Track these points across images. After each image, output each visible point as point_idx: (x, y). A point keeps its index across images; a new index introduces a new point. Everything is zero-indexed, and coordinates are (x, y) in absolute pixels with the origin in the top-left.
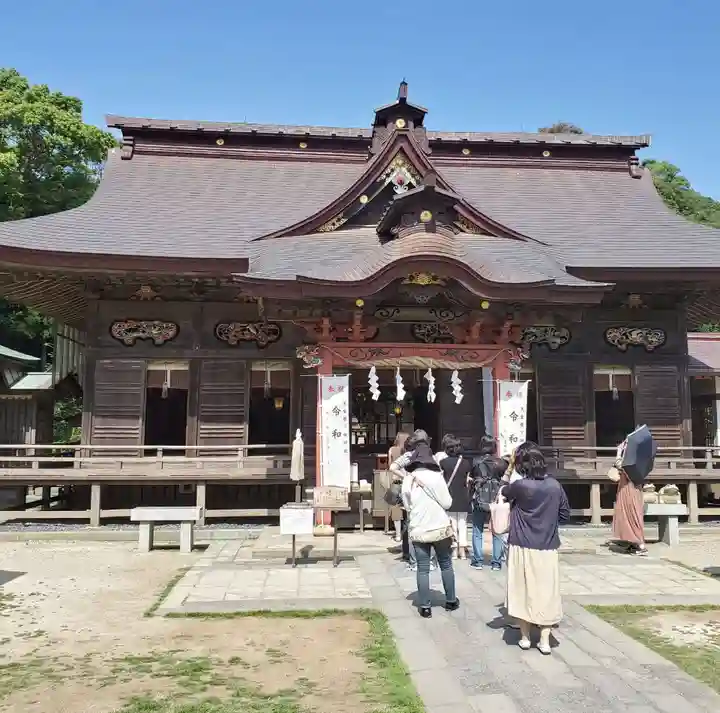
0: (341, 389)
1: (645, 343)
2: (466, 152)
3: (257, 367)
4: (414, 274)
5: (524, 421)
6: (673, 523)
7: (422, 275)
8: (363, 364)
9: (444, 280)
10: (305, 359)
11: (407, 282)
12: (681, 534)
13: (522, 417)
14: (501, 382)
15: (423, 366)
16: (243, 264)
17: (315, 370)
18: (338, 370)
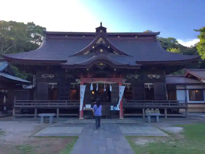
0: (84, 88)
1: (156, 77)
2: (119, 37)
3: (72, 84)
4: (99, 63)
6: (158, 117)
7: (101, 63)
8: (90, 83)
12: (160, 120)
15: (103, 83)
16: (66, 61)
17: (80, 84)
18: (84, 84)
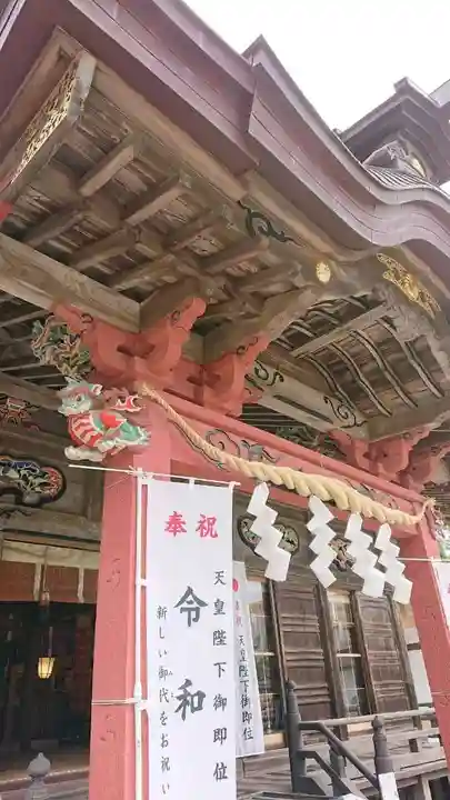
9: (432, 307)
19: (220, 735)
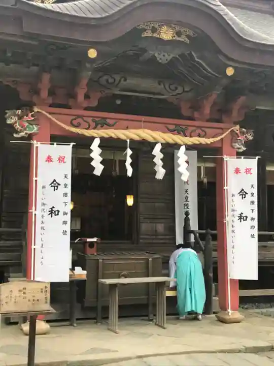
0: (62, 160)
4: (156, 26)
5: (255, 199)
7: (165, 28)
9: (188, 36)
10: (17, 126)
11: (148, 34)
13: (252, 195)
14: (228, 159)
15: (151, 140)
18: (58, 138)
19: (65, 223)
